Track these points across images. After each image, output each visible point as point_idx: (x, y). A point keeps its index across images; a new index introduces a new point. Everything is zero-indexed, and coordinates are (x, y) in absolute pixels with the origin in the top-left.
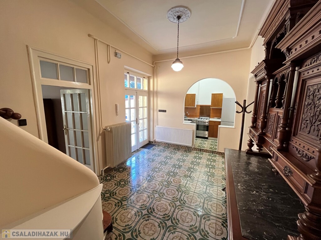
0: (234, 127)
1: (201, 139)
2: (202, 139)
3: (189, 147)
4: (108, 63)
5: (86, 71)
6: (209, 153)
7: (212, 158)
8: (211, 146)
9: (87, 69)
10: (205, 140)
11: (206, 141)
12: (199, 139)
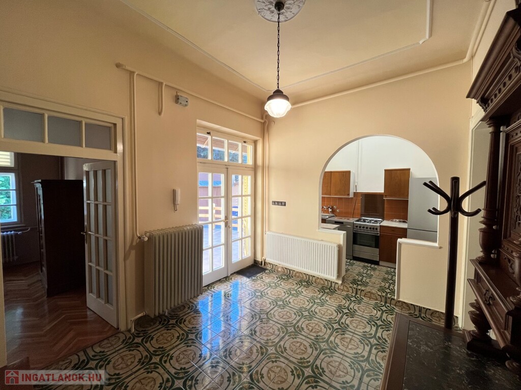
0: (436, 245)
1: (362, 264)
2: (366, 264)
3: (331, 282)
4: (160, 113)
5: (110, 128)
6: (377, 300)
7: (381, 317)
8: (383, 284)
9: (112, 125)
10: (373, 266)
11: (374, 269)
12: (358, 263)
